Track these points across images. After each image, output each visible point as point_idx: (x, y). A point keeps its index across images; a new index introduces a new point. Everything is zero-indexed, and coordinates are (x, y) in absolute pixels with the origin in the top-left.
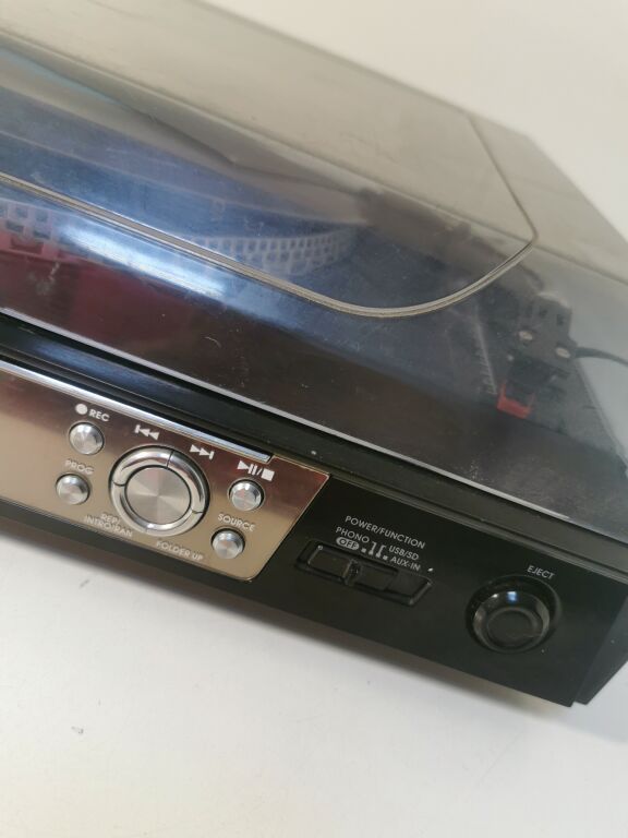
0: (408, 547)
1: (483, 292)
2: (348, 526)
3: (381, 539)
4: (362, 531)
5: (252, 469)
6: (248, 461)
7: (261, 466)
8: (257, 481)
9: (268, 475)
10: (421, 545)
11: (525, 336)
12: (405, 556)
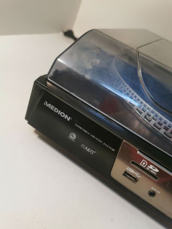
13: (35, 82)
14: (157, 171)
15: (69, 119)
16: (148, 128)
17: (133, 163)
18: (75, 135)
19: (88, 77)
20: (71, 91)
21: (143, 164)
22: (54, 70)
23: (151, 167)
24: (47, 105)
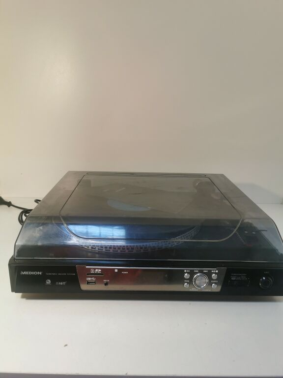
0: (243, 276)
1: (238, 229)
2: (232, 276)
3: (239, 276)
4: (234, 276)
5: (214, 271)
6: (213, 270)
7: (215, 270)
8: (215, 273)
9: (217, 271)
10: (245, 275)
11: (246, 232)
12: (243, 277)
13: (9, 265)
14: (100, 270)
15: (41, 274)
16: (96, 253)
17: (88, 274)
18: (49, 280)
19: (40, 244)
20: (34, 257)
21: (92, 272)
22: (16, 251)
23: (96, 270)
24: (23, 274)
